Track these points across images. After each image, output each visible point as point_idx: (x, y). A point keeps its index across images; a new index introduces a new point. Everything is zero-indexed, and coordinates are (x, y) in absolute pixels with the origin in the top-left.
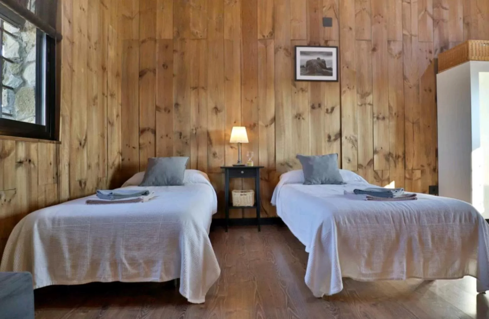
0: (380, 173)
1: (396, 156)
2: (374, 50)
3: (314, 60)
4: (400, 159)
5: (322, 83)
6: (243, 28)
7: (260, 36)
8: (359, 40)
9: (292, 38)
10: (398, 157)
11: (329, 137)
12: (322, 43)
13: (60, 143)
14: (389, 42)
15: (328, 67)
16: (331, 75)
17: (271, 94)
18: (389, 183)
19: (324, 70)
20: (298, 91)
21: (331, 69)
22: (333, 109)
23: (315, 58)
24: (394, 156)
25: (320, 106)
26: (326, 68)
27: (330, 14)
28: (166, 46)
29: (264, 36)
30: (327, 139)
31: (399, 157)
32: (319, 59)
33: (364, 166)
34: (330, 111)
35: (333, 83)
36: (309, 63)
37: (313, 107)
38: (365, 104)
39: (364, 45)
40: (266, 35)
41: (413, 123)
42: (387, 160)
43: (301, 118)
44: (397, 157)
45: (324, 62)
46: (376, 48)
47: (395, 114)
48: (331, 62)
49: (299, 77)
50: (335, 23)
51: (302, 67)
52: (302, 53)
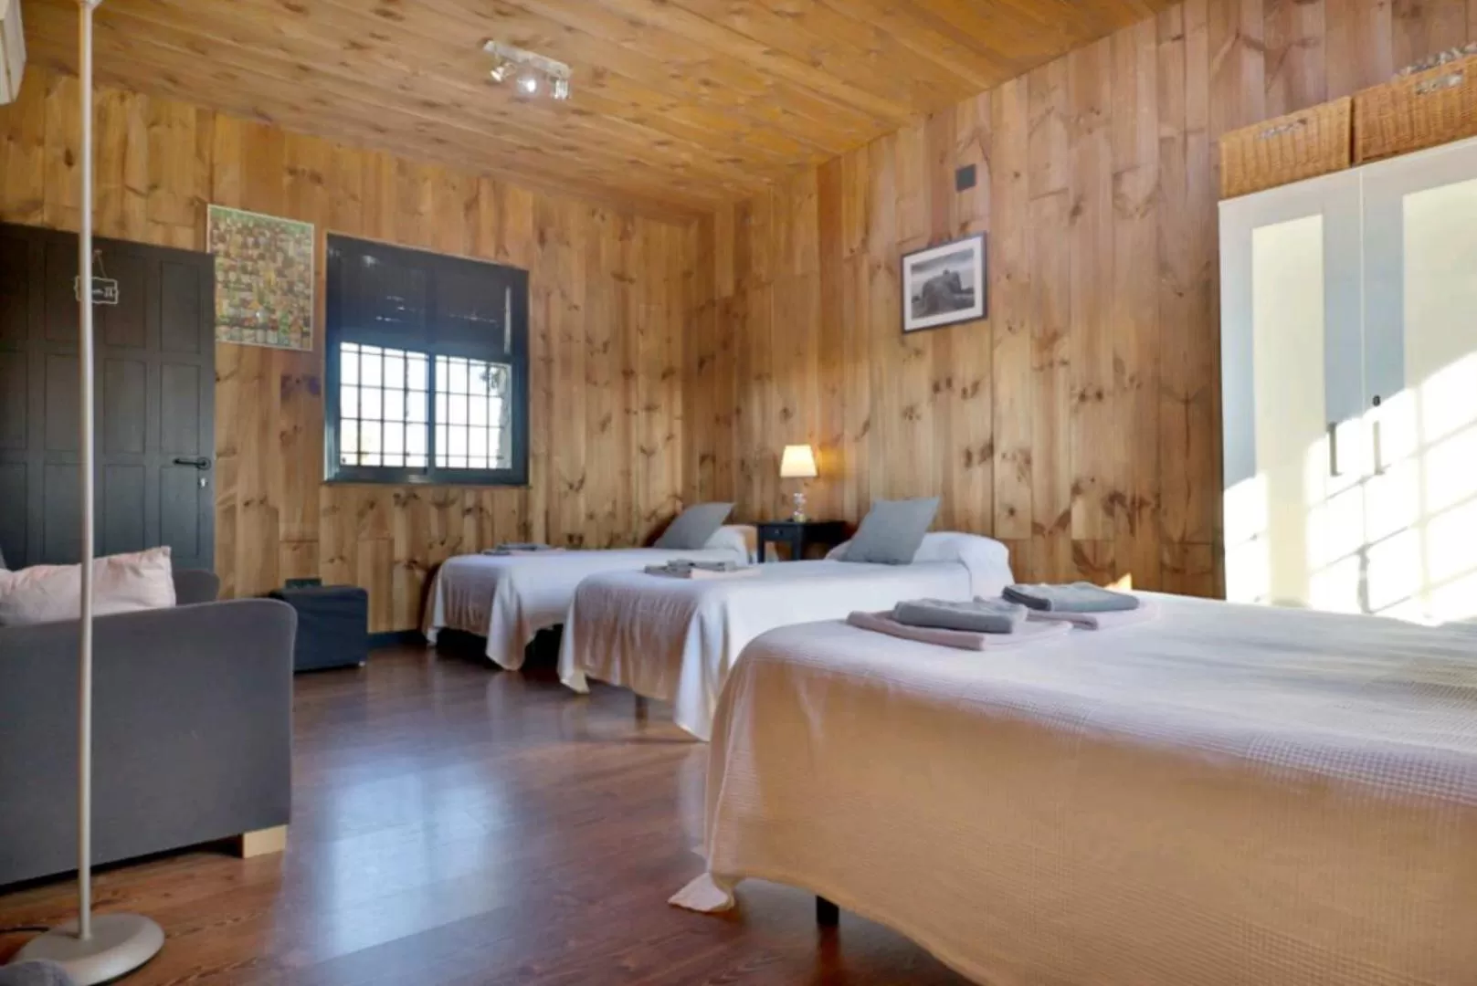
0: (1088, 551)
1: (1133, 503)
2: (1076, 211)
3: (937, 279)
4: (1146, 512)
5: (955, 329)
6: (821, 244)
7: (846, 254)
8: (1036, 196)
9: (898, 239)
10: (1139, 504)
11: (969, 456)
12: (955, 230)
13: (531, 488)
14: (1117, 177)
15: (964, 286)
16: (970, 304)
17: (864, 369)
18: (1115, 579)
19: (957, 297)
20: (910, 356)
21: (970, 291)
22: (976, 386)
23: (937, 272)
24: (1128, 502)
25: (949, 383)
26: (960, 291)
27: (973, 157)
28: (727, 309)
29: (852, 251)
30: (963, 460)
31: (1142, 503)
32: (946, 273)
33: (1048, 528)
34: (969, 391)
35: (975, 325)
36: (928, 288)
37: (936, 388)
38: (1051, 365)
39: (1051, 207)
40: (855, 247)
41: (1187, 402)
42: (1109, 512)
43: (914, 416)
44: (1137, 505)
45: (956, 277)
46: (1083, 204)
47: (1132, 380)
48: (971, 273)
49: (911, 323)
50: (982, 176)
51: (915, 299)
52: (917, 268)
